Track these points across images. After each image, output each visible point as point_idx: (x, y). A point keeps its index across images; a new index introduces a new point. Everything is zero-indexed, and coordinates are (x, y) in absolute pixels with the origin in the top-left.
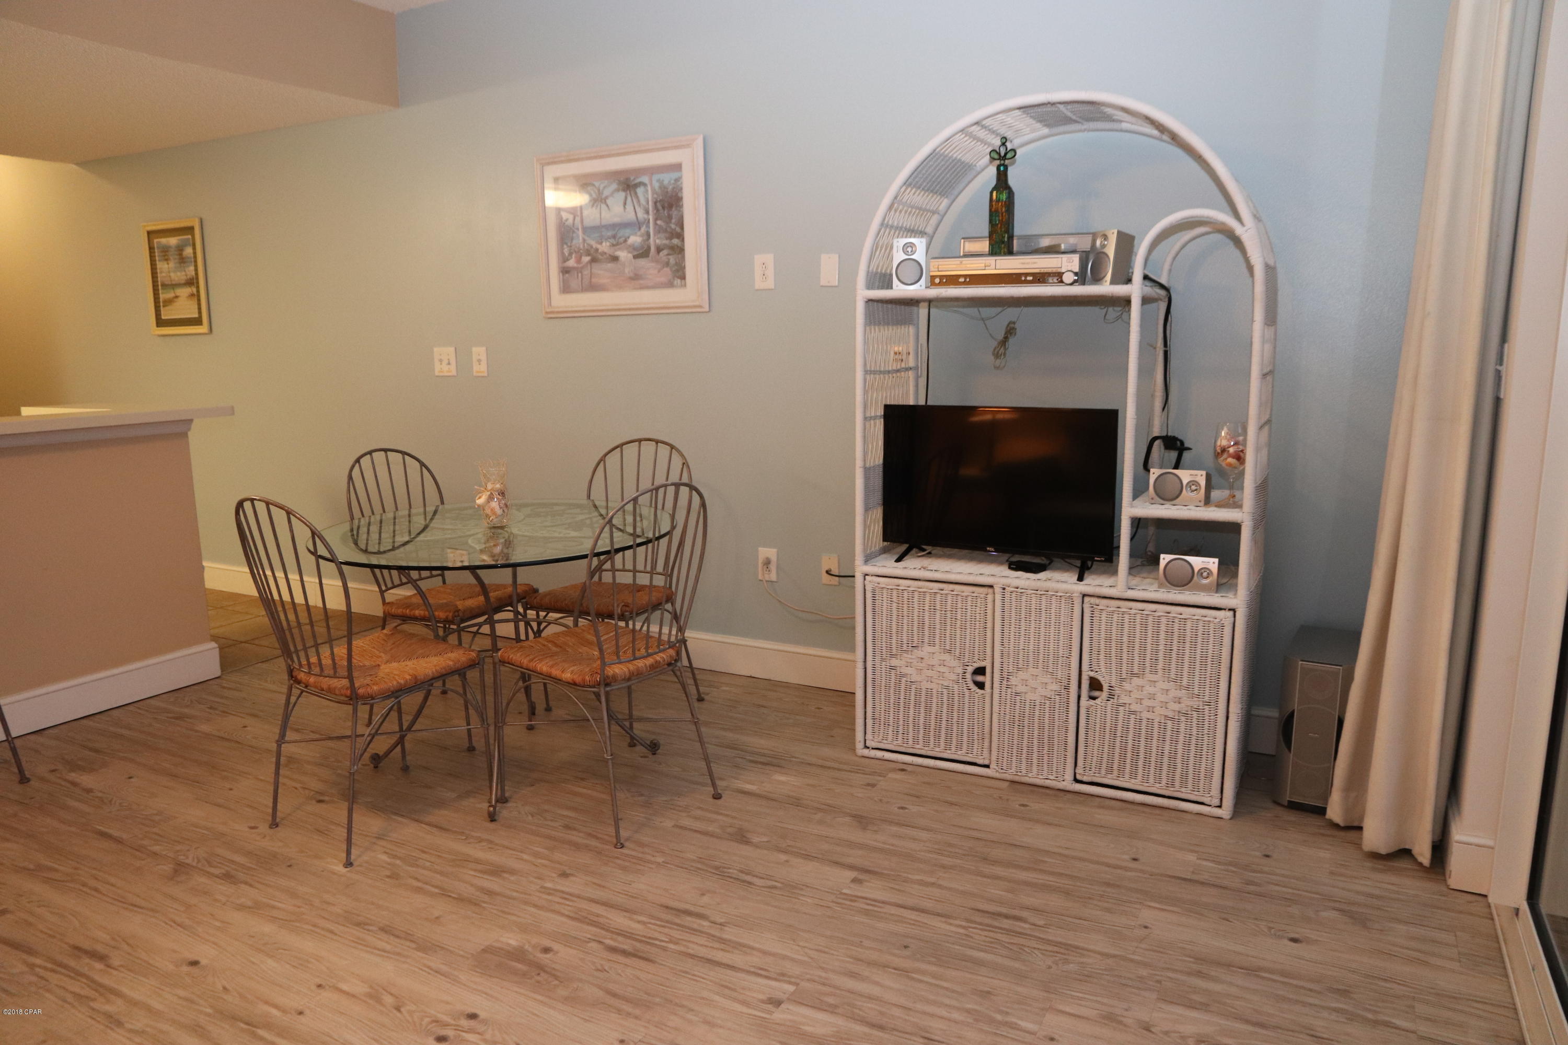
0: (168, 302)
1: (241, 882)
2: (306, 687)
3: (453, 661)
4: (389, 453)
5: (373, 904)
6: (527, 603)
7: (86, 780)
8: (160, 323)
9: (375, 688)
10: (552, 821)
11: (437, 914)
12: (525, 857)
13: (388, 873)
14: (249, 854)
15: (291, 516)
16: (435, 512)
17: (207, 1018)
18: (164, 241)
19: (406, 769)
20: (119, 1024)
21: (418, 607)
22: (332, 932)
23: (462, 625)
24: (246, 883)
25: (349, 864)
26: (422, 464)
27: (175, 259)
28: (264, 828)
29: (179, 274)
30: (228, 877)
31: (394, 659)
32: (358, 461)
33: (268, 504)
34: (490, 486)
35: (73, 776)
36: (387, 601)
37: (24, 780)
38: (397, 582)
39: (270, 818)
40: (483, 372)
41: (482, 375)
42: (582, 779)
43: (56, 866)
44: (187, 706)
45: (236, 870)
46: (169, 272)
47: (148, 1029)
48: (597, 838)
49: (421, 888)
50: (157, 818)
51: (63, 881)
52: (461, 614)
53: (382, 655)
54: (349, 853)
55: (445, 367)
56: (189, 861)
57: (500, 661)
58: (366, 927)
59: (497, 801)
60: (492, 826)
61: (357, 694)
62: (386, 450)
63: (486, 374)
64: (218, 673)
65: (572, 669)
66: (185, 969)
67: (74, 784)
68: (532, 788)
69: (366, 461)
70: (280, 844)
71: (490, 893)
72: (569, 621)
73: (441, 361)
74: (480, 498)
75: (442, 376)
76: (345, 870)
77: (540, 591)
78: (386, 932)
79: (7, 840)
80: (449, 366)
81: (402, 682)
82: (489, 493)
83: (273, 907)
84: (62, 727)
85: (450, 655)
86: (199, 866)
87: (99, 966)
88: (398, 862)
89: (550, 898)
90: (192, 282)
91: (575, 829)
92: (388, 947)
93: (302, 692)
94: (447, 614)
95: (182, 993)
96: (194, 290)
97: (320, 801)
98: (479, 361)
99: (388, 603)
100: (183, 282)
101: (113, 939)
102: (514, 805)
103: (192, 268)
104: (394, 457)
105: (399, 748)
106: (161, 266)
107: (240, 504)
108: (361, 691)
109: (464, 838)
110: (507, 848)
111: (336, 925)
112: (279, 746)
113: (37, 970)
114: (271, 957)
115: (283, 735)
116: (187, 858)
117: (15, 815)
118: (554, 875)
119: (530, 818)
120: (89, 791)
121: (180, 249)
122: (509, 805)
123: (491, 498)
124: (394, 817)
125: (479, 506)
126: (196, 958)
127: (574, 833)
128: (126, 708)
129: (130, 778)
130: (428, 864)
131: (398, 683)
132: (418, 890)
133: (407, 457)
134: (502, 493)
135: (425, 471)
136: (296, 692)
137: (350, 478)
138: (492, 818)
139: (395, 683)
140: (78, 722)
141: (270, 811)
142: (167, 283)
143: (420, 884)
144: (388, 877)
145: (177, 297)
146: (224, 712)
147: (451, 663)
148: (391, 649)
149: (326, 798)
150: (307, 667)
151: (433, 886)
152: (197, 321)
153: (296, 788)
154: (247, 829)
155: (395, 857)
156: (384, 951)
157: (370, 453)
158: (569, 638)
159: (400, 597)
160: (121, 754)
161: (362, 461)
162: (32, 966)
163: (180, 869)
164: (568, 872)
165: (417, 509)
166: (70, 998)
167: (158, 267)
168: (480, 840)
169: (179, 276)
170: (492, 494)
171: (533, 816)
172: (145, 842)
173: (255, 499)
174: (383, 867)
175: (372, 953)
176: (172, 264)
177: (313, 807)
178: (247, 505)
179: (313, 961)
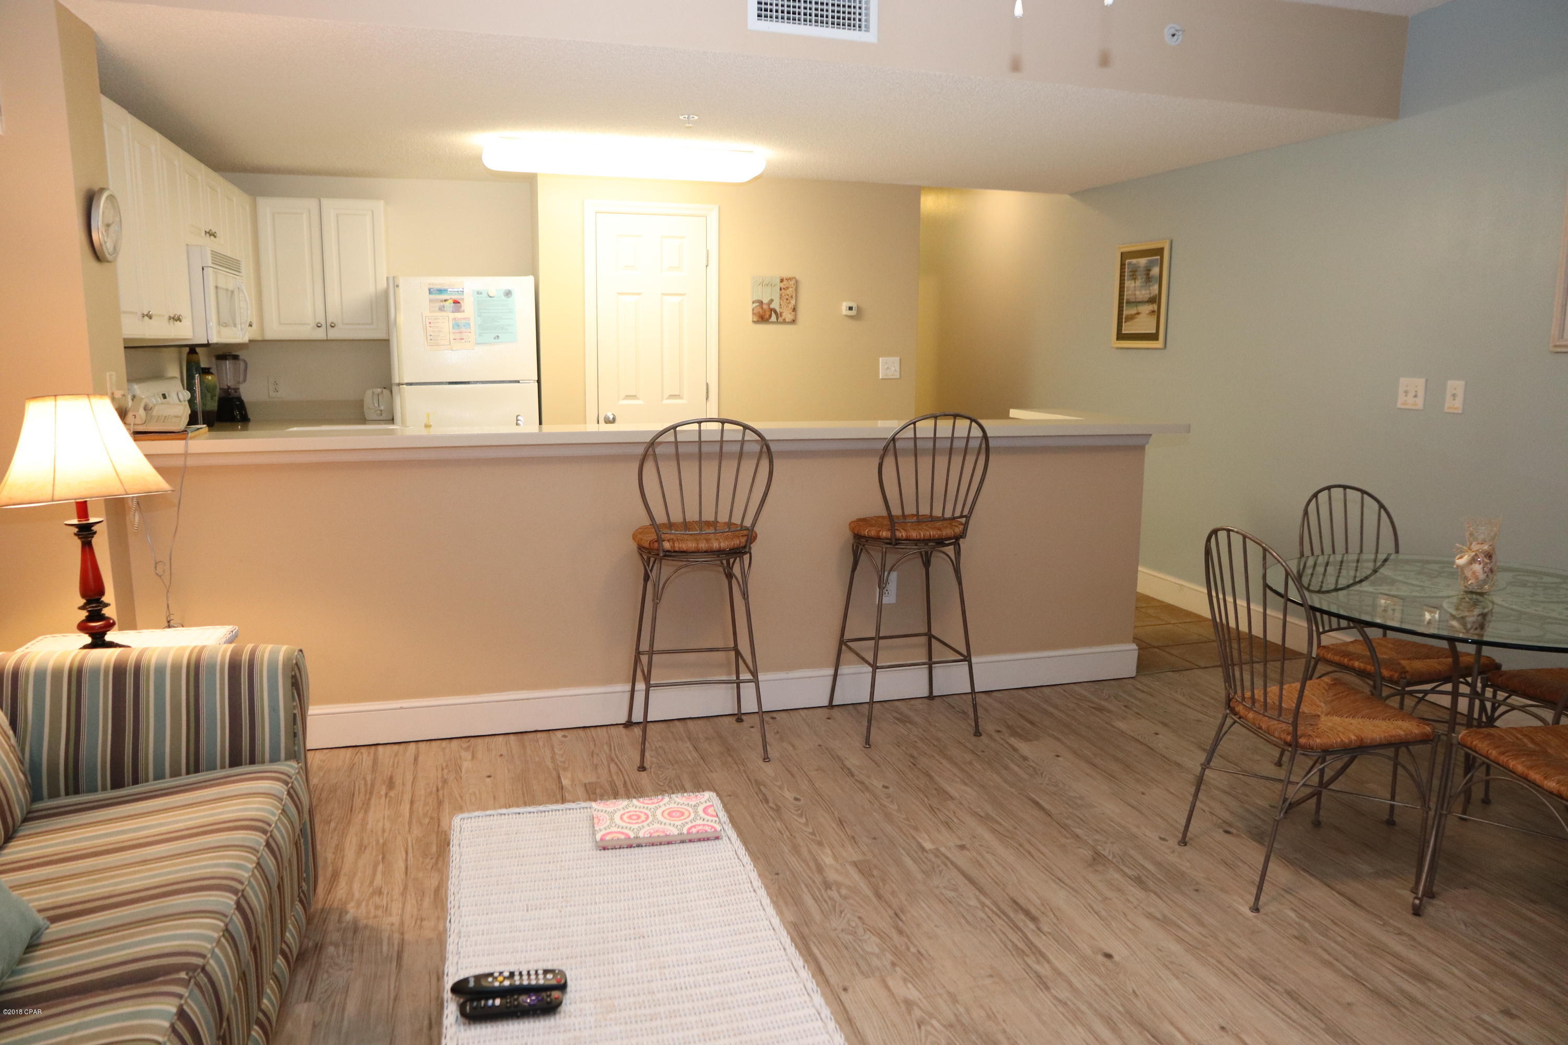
0: (1130, 318)
1: (1151, 891)
2: (1240, 718)
3: (1405, 731)
4: (1348, 490)
5: (1279, 961)
6: (1488, 679)
7: (1024, 748)
8: (1121, 336)
9: (1318, 740)
10: (1492, 940)
11: (1349, 999)
12: (1456, 972)
13: (1296, 934)
14: (1159, 865)
15: (1268, 554)
16: (1386, 560)
17: (1119, 1016)
18: (1134, 261)
19: (1317, 824)
20: (1047, 988)
21: (1358, 657)
22: (1235, 975)
23: (1407, 689)
24: (1155, 893)
25: (1256, 909)
26: (1381, 506)
27: (1142, 278)
28: (1173, 842)
29: (1144, 292)
30: (1139, 881)
31: (1334, 712)
32: (1315, 495)
33: (1245, 537)
34: (1475, 547)
35: (1013, 741)
36: (1323, 644)
37: (977, 733)
38: (1335, 626)
39: (1180, 836)
40: (1456, 408)
41: (1456, 411)
42: (1535, 902)
43: (1001, 821)
44: (1105, 700)
45: (1148, 878)
46: (1135, 290)
47: (1069, 1003)
48: (1556, 984)
49: (1331, 963)
50: (1079, 802)
51: (1006, 836)
52: (1408, 677)
53: (1323, 704)
54: (1257, 898)
55: (1410, 399)
56: (1106, 853)
57: (1459, 744)
58: (1271, 984)
59: (1423, 895)
60: (1415, 920)
61: (1297, 742)
62: (1345, 487)
63: (1460, 411)
64: (1134, 674)
65: (1557, 778)
66: (1100, 958)
67: (1015, 750)
68: (1466, 891)
69: (1323, 496)
70: (1188, 864)
71: (1412, 999)
72: (1548, 715)
73: (1406, 392)
74: (1461, 558)
75: (1406, 409)
76: (1251, 914)
77: (1504, 668)
78: (1292, 998)
79: (966, 784)
80: (1415, 399)
81: (1346, 741)
82: (1474, 554)
83: (1180, 927)
84: (1004, 692)
85: (1400, 723)
86: (1114, 860)
87: (1031, 925)
88: (1307, 925)
89: (1488, 1034)
90: (1154, 300)
91: (1523, 962)
92: (1294, 1016)
93: (1235, 722)
94: (1391, 673)
95: (1098, 981)
96: (1155, 307)
97: (1227, 832)
98: (1454, 396)
99: (1324, 647)
100: (1146, 299)
101: (1043, 905)
102: (1442, 904)
103: (1156, 287)
104: (1353, 496)
105: (1314, 800)
106: (1128, 284)
107: (1215, 532)
108: (1302, 741)
109: (1382, 923)
110: (1434, 953)
111: (1242, 971)
112: (1204, 770)
113: (986, 909)
114: (1177, 978)
115: (1209, 760)
116: (1104, 849)
117: (970, 763)
118: (1495, 1009)
119: (1463, 927)
120: (1025, 759)
121: (1148, 270)
122: (1435, 902)
123: (1473, 560)
124: (1302, 872)
125: (1458, 566)
126: (1111, 952)
127: (1522, 965)
128: (1054, 687)
129: (1058, 756)
130: (1339, 939)
131: (1342, 741)
132: (1329, 965)
133: (1365, 496)
134: (1489, 556)
135: (1382, 511)
136: (1229, 721)
137: (1306, 513)
138: (1417, 912)
139: (1339, 740)
140: (1016, 691)
141: (1182, 829)
142: (1131, 300)
143: (1331, 959)
144: (1296, 938)
145: (1138, 313)
146: (1138, 714)
147: (1402, 733)
148: (1332, 701)
149: (1234, 831)
150: (1250, 701)
151: (1344, 965)
152: (1154, 337)
153: (1204, 811)
154: (1157, 839)
155: (1304, 918)
156: (1290, 1018)
157: (1329, 488)
158: (1550, 737)
159: (1339, 642)
160: (1051, 732)
161: (1320, 495)
162: (983, 905)
163: (1097, 860)
164: (1514, 1011)
165: (1368, 555)
166: (1010, 945)
167: (1126, 285)
168: (1400, 933)
169: (1143, 294)
170: (1476, 555)
171: (1466, 925)
172: (1069, 822)
173: (1233, 531)
174: (1290, 925)
175: (1277, 1016)
176: (1138, 283)
177: (1219, 835)
178: (1222, 535)
179: (1217, 998)
